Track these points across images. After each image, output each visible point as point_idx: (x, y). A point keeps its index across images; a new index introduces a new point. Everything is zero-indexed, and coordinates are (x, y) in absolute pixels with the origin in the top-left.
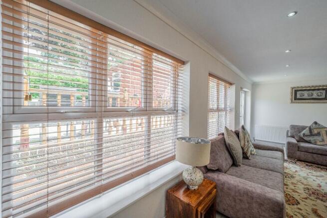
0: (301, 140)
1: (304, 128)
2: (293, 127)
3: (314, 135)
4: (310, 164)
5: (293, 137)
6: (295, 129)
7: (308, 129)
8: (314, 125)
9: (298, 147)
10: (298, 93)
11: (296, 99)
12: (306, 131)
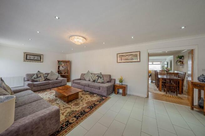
0: (33, 81)
1: (34, 75)
2: (28, 75)
3: (39, 77)
4: (39, 91)
5: (28, 80)
6: (29, 76)
7: (36, 75)
8: (38, 73)
9: (34, 85)
10: (28, 56)
11: (26, 59)
12: (35, 76)
